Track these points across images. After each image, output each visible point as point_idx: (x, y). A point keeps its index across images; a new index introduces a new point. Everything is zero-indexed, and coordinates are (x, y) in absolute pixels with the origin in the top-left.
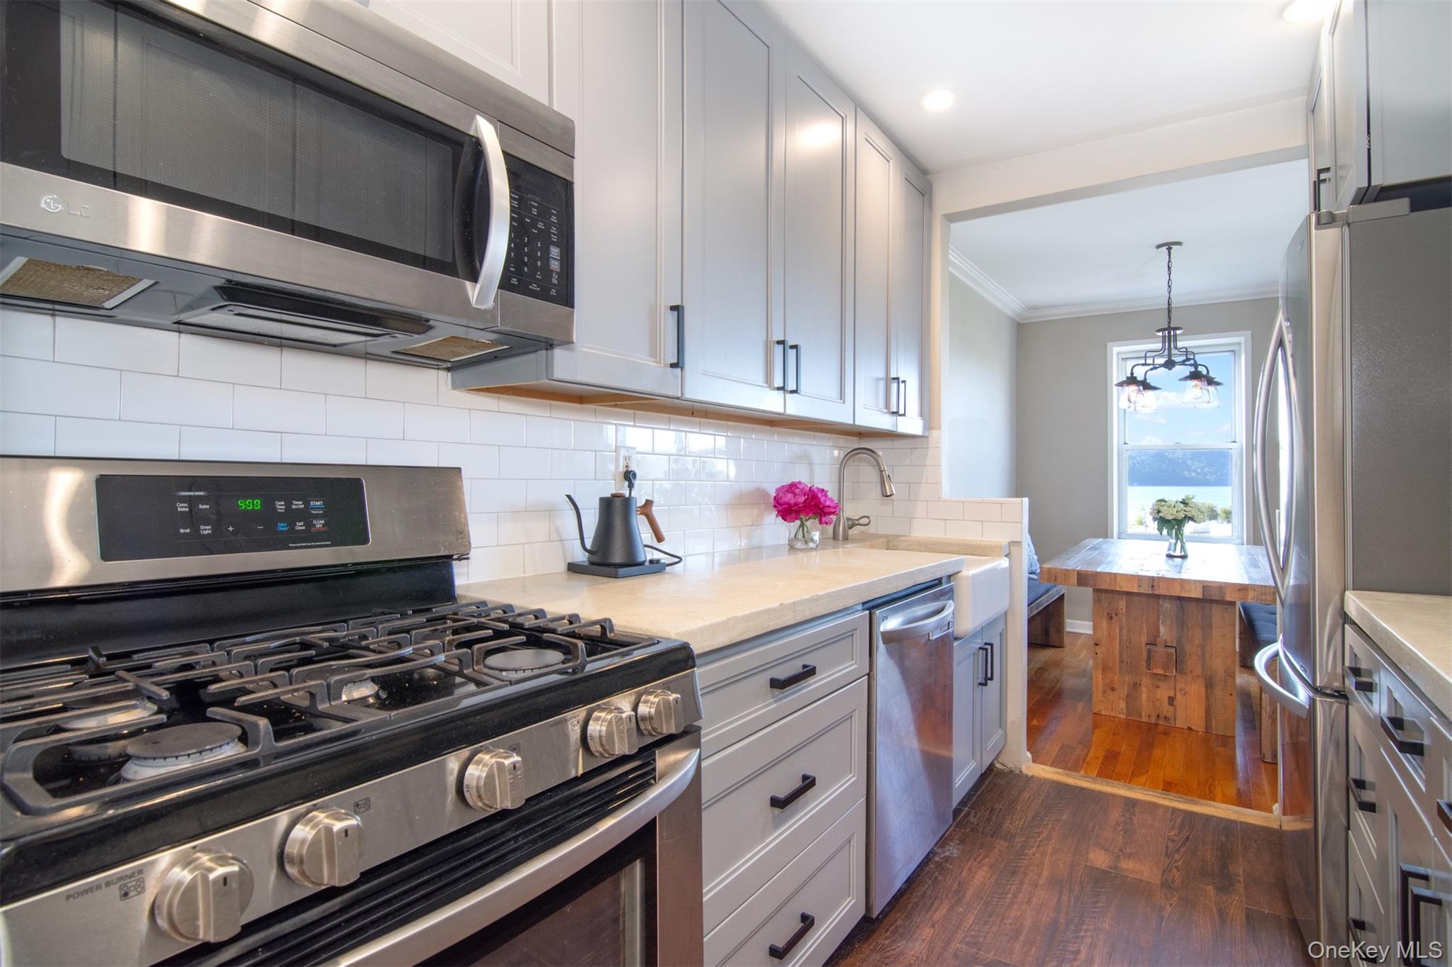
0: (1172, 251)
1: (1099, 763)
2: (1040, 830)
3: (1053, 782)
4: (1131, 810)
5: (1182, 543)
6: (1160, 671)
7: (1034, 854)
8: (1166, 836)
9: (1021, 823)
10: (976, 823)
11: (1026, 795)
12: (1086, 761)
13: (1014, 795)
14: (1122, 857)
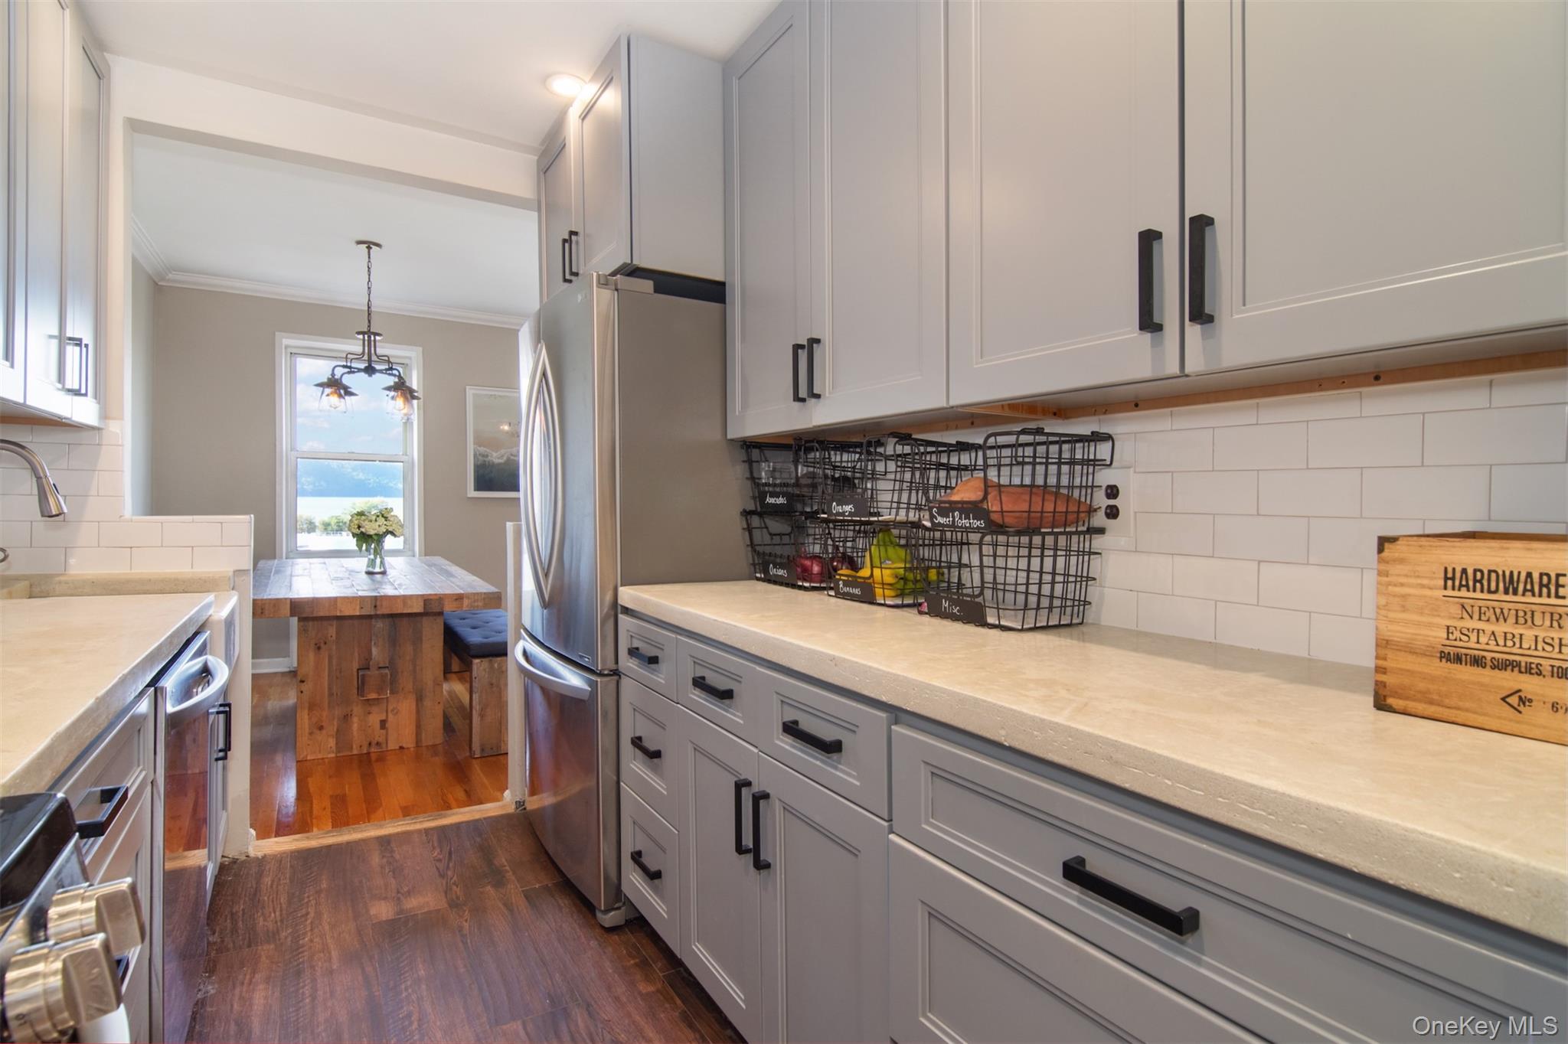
0: (371, 251)
1: (329, 814)
2: (304, 911)
3: (292, 852)
4: (389, 847)
5: (381, 558)
6: (373, 696)
7: (311, 941)
8: (432, 859)
9: (278, 913)
10: (219, 940)
11: (267, 880)
12: (314, 816)
13: (252, 887)
14: (402, 898)
